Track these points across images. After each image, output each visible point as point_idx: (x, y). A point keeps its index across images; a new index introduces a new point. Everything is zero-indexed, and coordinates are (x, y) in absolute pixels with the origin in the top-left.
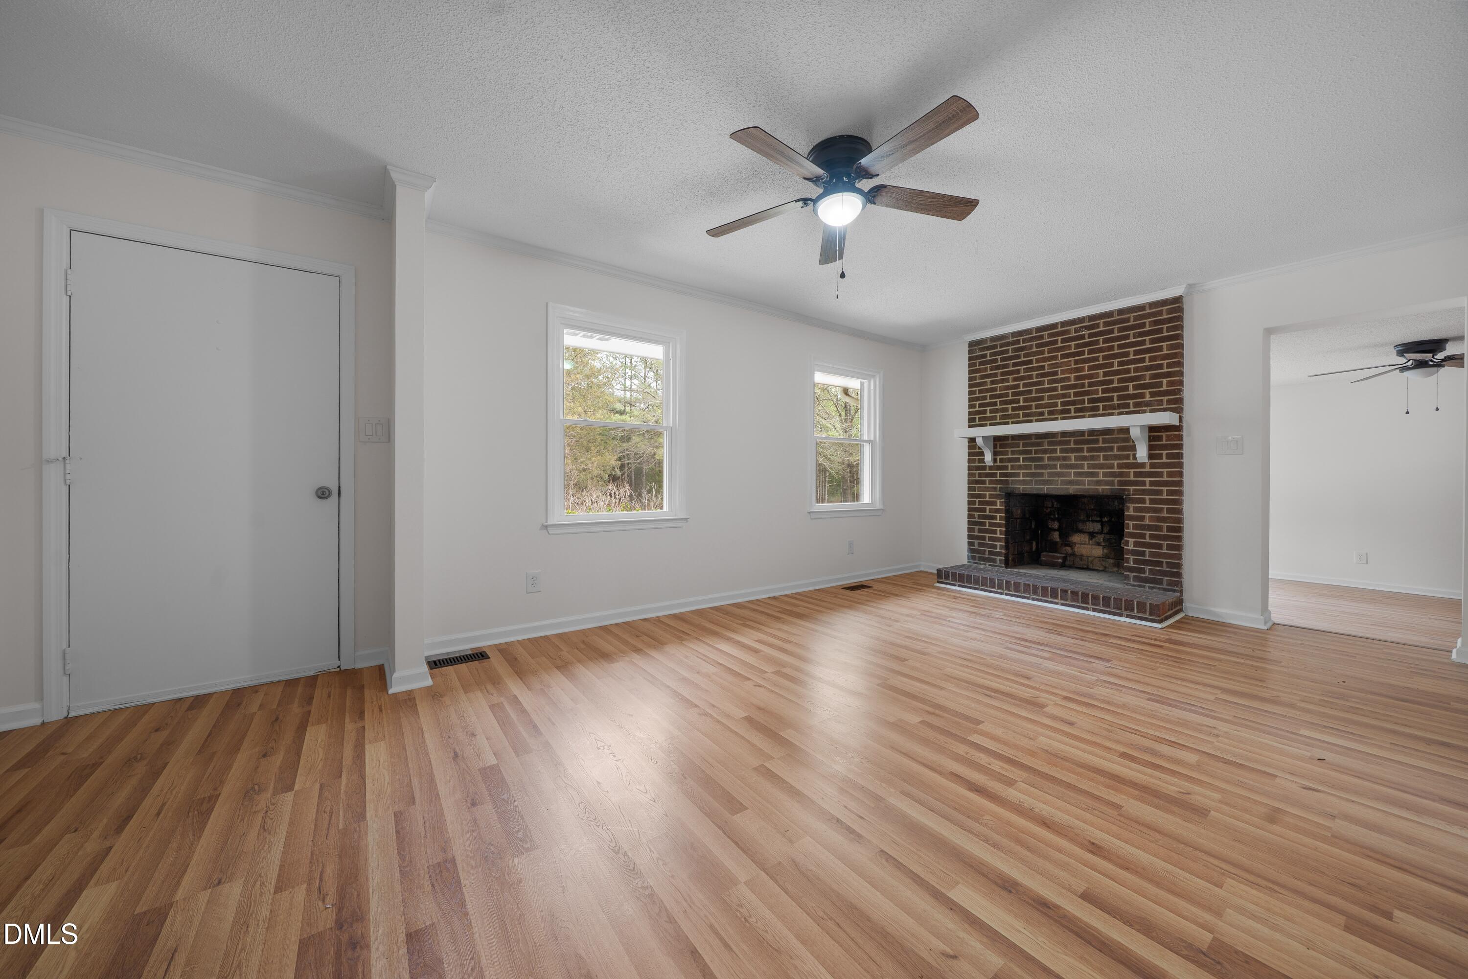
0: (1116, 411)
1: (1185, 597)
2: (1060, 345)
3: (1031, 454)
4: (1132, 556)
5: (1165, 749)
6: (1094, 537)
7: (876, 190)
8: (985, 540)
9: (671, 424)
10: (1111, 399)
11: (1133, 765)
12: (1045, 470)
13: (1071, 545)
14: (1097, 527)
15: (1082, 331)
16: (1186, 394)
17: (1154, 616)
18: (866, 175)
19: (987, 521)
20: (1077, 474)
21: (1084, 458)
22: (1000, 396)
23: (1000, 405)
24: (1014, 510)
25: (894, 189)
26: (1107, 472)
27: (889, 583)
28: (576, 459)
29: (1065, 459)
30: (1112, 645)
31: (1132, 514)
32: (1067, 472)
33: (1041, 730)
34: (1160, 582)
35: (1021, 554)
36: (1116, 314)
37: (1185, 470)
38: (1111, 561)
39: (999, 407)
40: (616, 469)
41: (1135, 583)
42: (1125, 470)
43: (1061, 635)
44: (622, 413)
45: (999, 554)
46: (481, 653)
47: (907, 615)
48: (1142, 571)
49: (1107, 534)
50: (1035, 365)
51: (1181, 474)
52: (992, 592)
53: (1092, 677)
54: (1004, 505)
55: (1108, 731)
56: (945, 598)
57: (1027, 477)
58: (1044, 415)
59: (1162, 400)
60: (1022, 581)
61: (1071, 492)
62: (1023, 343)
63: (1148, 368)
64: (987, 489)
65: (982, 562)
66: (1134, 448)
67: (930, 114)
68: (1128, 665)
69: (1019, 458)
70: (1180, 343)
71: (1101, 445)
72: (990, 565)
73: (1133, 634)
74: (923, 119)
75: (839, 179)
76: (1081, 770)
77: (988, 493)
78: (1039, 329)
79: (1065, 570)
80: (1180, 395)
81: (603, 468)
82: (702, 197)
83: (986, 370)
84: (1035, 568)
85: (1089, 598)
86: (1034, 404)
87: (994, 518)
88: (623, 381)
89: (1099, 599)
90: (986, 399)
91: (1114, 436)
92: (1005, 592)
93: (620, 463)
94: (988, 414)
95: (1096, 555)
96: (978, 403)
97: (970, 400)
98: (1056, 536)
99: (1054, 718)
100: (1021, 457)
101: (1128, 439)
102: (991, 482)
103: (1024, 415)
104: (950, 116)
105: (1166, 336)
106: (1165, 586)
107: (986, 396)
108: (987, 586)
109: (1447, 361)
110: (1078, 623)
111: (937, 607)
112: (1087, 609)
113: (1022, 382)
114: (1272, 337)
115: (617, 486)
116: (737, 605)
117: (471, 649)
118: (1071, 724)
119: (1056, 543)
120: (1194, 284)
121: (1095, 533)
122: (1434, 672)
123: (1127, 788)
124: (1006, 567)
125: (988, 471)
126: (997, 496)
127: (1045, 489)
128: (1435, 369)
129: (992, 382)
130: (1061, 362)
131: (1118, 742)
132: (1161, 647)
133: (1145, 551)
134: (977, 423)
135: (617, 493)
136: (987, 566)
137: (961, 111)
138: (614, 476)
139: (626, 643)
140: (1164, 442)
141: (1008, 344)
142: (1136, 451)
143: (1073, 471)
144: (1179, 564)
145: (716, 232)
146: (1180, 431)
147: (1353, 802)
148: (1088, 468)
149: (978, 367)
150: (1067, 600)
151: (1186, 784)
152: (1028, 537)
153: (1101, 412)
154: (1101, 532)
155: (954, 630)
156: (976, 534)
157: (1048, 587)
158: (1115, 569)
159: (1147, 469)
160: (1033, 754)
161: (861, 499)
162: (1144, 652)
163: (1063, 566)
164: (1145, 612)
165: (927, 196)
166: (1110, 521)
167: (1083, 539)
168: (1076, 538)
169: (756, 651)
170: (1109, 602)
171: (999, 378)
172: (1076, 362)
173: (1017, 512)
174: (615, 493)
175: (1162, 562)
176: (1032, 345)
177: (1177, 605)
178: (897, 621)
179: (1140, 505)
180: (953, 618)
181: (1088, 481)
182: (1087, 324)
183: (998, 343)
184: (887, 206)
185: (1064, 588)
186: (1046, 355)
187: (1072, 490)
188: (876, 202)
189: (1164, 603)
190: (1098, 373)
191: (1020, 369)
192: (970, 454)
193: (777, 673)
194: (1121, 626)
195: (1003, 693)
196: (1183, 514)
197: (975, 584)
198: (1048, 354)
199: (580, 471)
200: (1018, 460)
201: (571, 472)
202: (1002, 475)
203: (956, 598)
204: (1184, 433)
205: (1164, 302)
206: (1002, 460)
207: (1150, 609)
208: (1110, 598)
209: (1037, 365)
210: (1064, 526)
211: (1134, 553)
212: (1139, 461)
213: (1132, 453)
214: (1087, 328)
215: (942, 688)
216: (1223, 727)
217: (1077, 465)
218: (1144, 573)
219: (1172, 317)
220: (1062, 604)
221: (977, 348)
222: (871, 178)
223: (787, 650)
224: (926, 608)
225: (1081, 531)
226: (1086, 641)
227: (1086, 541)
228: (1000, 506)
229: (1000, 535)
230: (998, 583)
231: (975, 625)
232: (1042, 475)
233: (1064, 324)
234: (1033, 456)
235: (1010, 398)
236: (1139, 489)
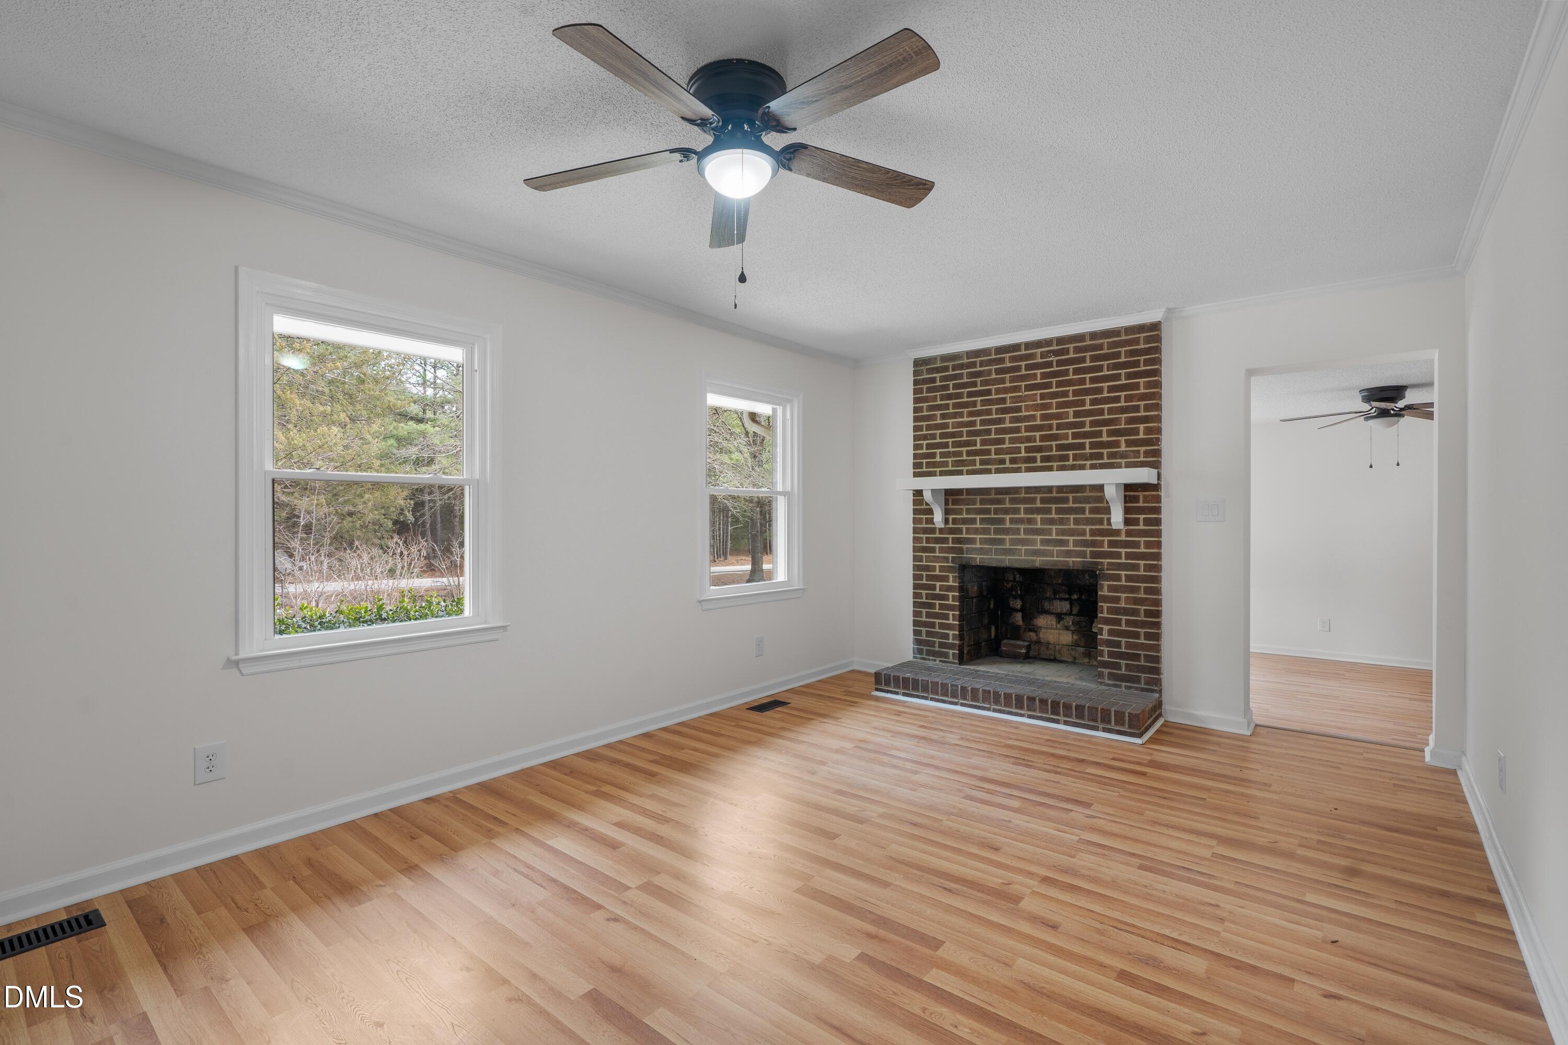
0: (1089, 463)
1: (1165, 698)
2: (1024, 372)
3: (990, 514)
4: (1107, 647)
5: (1168, 955)
6: (1062, 619)
7: (792, 150)
8: (935, 628)
9: (477, 475)
10: (1082, 446)
11: (1136, 992)
12: (1007, 535)
13: (1035, 630)
14: (1065, 606)
15: (1050, 357)
16: (1165, 445)
17: (1134, 728)
18: (777, 126)
19: (937, 602)
20: (1044, 542)
21: (1052, 522)
22: (953, 435)
23: (952, 447)
24: (969, 586)
25: (818, 152)
26: (1078, 540)
27: (813, 695)
28: (335, 495)
29: (1030, 521)
30: (1090, 777)
31: (1106, 594)
32: (1033, 539)
33: (1020, 946)
34: (1137, 680)
35: (977, 644)
36: (1088, 338)
37: (1164, 539)
38: (1082, 650)
39: (951, 449)
40: (406, 512)
41: (1111, 682)
42: (1098, 538)
43: (1030, 767)
44: (420, 421)
45: (951, 646)
46: (86, 917)
47: (837, 751)
48: (1117, 666)
49: (1077, 615)
50: (994, 397)
51: (1159, 545)
52: (944, 702)
53: (1071, 837)
54: (957, 580)
55: (1099, 932)
56: (884, 715)
57: (985, 544)
58: (1005, 464)
59: (1138, 452)
60: (980, 685)
61: (1037, 565)
62: (980, 367)
63: (1124, 410)
64: (936, 559)
65: (931, 658)
66: (1107, 511)
67: (871, 50)
68: (1110, 810)
69: (976, 518)
70: (1159, 381)
71: (1071, 505)
72: (940, 661)
73: (1111, 756)
74: (862, 55)
75: (738, 126)
76: (1074, 1015)
77: (937, 565)
78: (1000, 350)
79: (1030, 663)
80: (1159, 445)
81: (383, 511)
82: (517, 121)
83: (935, 399)
84: (994, 663)
85: (1060, 707)
86: (993, 448)
87: (945, 598)
88: (422, 371)
89: (1071, 709)
90: (935, 439)
91: (1085, 494)
92: (961, 701)
93: (412, 502)
94: (938, 459)
95: (1064, 643)
96: (925, 442)
97: (916, 438)
98: (1018, 618)
99: (1035, 919)
100: (978, 517)
101: (1102, 499)
102: (942, 550)
103: (983, 462)
104: (900, 58)
105: (1143, 370)
106: (1143, 686)
107: (936, 434)
108: (937, 694)
109: (1405, 410)
110: (1049, 743)
111: (876, 732)
112: (1057, 722)
113: (979, 418)
114: (1253, 379)
115: (405, 542)
116: (590, 755)
117: (67, 909)
118: (1054, 927)
119: (1019, 627)
120: (1174, 309)
121: (1063, 614)
122: (1414, 782)
123: (1132, 1038)
124: (960, 664)
125: (937, 535)
126: (949, 570)
127: (1007, 560)
128: (1396, 419)
129: (943, 416)
130: (1026, 395)
131: (1113, 952)
132: (1143, 774)
133: (1121, 641)
134: (924, 469)
135: (405, 553)
136: (938, 662)
137: (917, 54)
138: (403, 522)
139: (389, 854)
140: (1141, 504)
141: (962, 367)
142: (1110, 514)
143: (1039, 537)
144: (1158, 657)
145: (542, 183)
146: (1158, 491)
147: (1377, 1009)
148: (1057, 534)
149: (925, 395)
150: (1034, 710)
151: (1199, 1016)
152: (986, 621)
153: (1071, 462)
154: (1070, 614)
155: (899, 772)
156: (924, 619)
157: (1012, 694)
158: (1086, 660)
159: (1123, 537)
160: (1009, 993)
161: (775, 577)
162: (1127, 786)
163: (1027, 658)
164: (1123, 725)
165: (864, 168)
166: (1079, 599)
167: (1049, 622)
168: (1042, 621)
169: (613, 845)
170: (1083, 712)
171: (951, 411)
172: (1043, 397)
173: (973, 589)
174: (402, 553)
175: (1140, 654)
176: (990, 370)
177: (1157, 709)
178: (823, 763)
179: (1115, 583)
180: (898, 749)
181: (1057, 550)
182: (1055, 348)
183: (950, 364)
184: (808, 175)
185: (1030, 694)
186: (1008, 385)
187: (1038, 562)
188: (792, 167)
189: (1143, 711)
190: (1067, 412)
191: (975, 401)
192: (915, 512)
193: (649, 888)
194: (1096, 744)
195: (966, 881)
196: (1161, 595)
197: (923, 691)
198: (1010, 383)
199: (342, 517)
200: (973, 521)
201: (326, 517)
202: (955, 541)
203: (899, 714)
204: (1163, 493)
205: (1141, 328)
206: (955, 521)
207: (1129, 720)
208: (1084, 707)
209: (997, 397)
210: (1028, 605)
211: (1109, 643)
212: (1114, 527)
213: (1106, 516)
214: (1056, 353)
215: (885, 884)
216: (1228, 903)
217: (1043, 529)
218: (1120, 669)
219: (1150, 348)
220: (1029, 717)
221: (924, 368)
222: (786, 132)
223: (662, 837)
224: (861, 735)
225: (1047, 612)
226: (1059, 773)
227: (1052, 625)
228: (953, 582)
229: (953, 620)
230: (952, 690)
231: (925, 760)
232: (1002, 541)
233: (1028, 345)
234: (993, 516)
235: (965, 438)
236: (1113, 563)
